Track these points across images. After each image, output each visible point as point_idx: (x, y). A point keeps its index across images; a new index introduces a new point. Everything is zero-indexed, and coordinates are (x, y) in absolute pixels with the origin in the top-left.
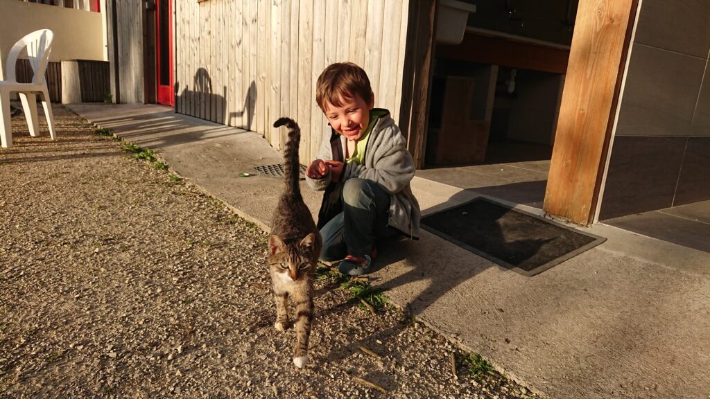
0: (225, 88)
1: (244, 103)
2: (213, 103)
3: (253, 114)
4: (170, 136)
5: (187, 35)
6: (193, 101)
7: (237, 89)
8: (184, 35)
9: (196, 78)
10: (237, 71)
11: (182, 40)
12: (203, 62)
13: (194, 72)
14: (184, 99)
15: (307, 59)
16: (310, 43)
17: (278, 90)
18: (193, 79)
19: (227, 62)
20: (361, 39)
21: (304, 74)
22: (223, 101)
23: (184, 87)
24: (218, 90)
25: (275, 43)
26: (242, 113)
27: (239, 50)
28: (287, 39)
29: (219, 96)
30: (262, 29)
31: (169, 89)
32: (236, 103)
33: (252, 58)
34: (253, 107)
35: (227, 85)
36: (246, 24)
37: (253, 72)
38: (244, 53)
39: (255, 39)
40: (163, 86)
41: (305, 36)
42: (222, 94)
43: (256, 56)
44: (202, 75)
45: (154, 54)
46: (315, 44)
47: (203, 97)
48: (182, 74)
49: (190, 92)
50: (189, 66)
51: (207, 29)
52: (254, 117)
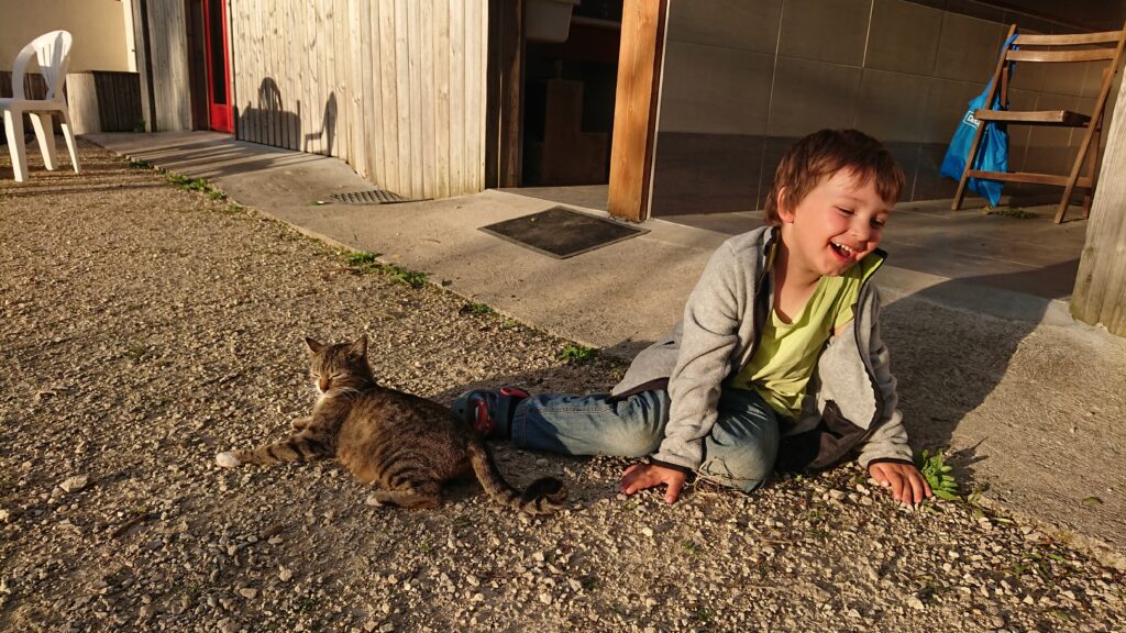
0: (298, 103)
1: (322, 120)
2: (284, 123)
3: (334, 134)
4: (229, 167)
5: (247, 34)
6: (258, 123)
7: (313, 105)
8: (244, 35)
9: (261, 91)
10: (312, 81)
11: (241, 41)
12: (269, 70)
13: (258, 84)
14: (246, 121)
15: (390, 63)
16: (392, 45)
17: (360, 103)
18: (257, 93)
19: (298, 70)
20: (444, 39)
21: (389, 82)
22: (297, 120)
23: (246, 105)
24: (289, 106)
25: (355, 44)
26: (320, 135)
27: (312, 54)
28: (367, 39)
29: (292, 113)
30: (339, 26)
31: (225, 109)
32: (312, 122)
33: (328, 62)
34: (334, 126)
35: (300, 99)
36: (320, 20)
37: (331, 82)
38: (319, 57)
39: (332, 39)
40: (217, 105)
41: (386, 36)
42: (295, 111)
43: (334, 60)
44: (268, 87)
45: (202, 60)
46: (398, 45)
47: (271, 116)
48: (242, 87)
49: (254, 110)
50: (251, 75)
51: (272, 26)
52: (335, 138)
